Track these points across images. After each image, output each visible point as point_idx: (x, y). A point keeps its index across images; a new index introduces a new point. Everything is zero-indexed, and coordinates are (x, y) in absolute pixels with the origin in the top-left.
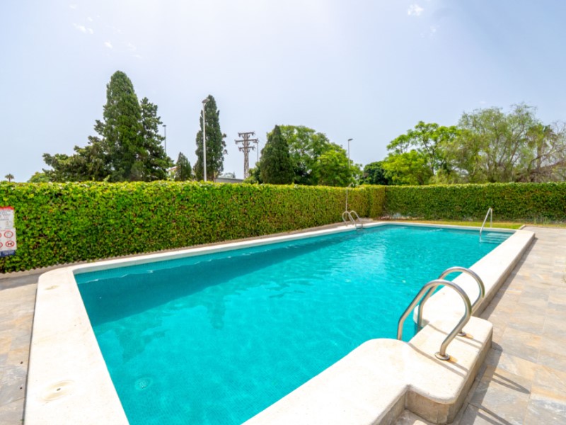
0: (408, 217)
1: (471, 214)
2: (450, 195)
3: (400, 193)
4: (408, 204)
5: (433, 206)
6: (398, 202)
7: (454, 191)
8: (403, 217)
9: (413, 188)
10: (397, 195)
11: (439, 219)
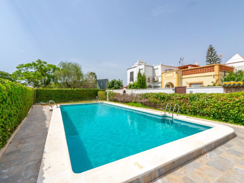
0: (47, 103)
1: (71, 100)
2: (65, 93)
3: (43, 92)
4: (47, 97)
5: (58, 97)
6: (42, 96)
7: (66, 91)
8: (45, 103)
9: (50, 90)
10: (42, 93)
11: (60, 102)
